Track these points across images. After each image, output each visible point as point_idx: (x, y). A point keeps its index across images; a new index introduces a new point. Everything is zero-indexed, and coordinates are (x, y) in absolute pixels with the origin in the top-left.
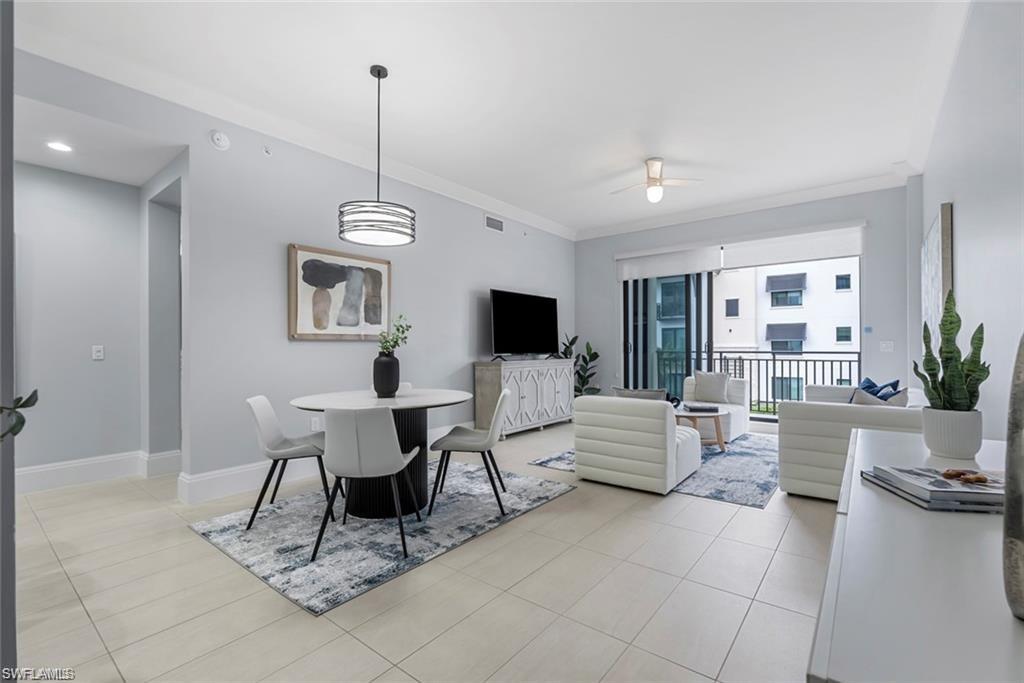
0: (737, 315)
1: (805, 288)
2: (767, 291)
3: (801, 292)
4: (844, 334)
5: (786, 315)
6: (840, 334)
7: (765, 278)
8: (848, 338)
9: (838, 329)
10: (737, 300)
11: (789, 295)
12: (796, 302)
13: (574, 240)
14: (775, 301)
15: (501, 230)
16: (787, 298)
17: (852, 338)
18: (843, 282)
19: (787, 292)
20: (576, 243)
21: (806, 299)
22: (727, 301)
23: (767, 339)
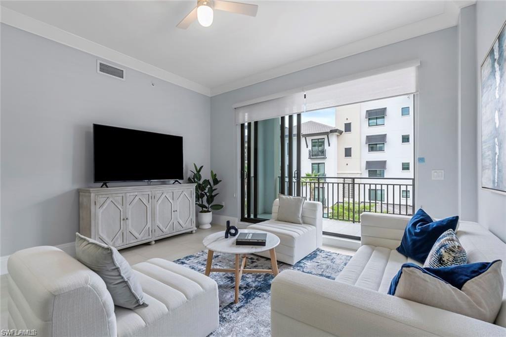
0: (351, 156)
1: (386, 142)
2: (366, 143)
3: (384, 144)
4: (406, 167)
5: (376, 156)
6: (404, 167)
7: (365, 137)
8: (408, 169)
9: (403, 163)
10: (351, 148)
11: (378, 146)
12: (381, 150)
13: (210, 96)
14: (370, 149)
15: (123, 78)
16: (376, 147)
17: (410, 169)
18: (405, 139)
19: (376, 144)
20: (211, 97)
21: (386, 147)
22: (346, 149)
23: (366, 169)
